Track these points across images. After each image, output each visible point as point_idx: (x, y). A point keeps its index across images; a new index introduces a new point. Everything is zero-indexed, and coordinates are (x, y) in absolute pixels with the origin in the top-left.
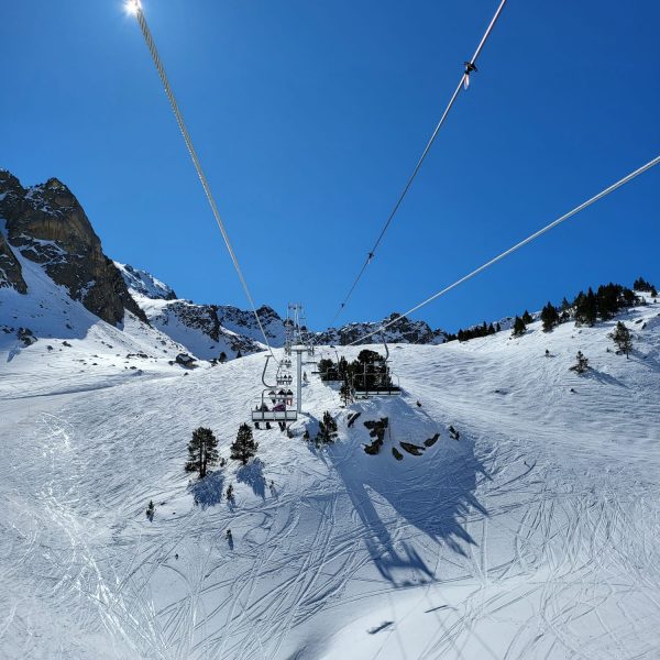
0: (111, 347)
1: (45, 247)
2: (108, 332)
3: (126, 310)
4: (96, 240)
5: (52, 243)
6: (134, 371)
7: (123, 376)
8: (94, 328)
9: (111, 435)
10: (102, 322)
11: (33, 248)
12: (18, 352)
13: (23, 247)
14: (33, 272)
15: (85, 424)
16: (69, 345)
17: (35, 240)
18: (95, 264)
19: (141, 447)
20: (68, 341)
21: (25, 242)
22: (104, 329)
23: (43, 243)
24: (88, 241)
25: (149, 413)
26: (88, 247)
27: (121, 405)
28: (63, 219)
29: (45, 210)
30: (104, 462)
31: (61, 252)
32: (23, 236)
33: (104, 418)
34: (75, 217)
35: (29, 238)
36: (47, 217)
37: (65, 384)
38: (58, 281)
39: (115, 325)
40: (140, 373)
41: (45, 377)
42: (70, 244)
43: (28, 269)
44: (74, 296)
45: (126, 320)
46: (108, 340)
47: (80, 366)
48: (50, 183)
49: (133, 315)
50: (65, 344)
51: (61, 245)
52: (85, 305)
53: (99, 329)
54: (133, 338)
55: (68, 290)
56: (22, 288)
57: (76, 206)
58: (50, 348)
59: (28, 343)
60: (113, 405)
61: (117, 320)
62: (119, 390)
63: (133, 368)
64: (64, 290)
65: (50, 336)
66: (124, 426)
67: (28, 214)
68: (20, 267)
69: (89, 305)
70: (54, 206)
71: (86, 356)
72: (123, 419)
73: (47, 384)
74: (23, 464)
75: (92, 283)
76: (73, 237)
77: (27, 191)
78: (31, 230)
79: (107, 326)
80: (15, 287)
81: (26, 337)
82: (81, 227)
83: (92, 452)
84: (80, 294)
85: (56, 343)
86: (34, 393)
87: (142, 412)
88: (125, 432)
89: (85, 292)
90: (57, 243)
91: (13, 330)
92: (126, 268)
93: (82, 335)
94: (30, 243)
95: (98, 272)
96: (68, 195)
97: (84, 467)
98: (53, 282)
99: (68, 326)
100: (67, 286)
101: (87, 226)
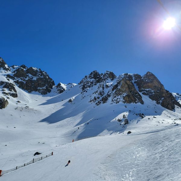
0: (170, 117)
1: (148, 91)
2: (169, 113)
3: (175, 105)
4: (162, 85)
5: (150, 89)
6: (175, 124)
7: (171, 126)
8: (164, 112)
9: (161, 150)
10: (167, 110)
11: (145, 92)
12: (139, 121)
13: (143, 92)
14: (145, 98)
15: (153, 144)
16: (155, 118)
17: (145, 89)
18: (163, 93)
19: (172, 156)
20: (155, 116)
21: (143, 90)
22: (168, 112)
23: (147, 90)
24: (160, 87)
25: (177, 141)
26: (160, 88)
27: (167, 137)
28: (152, 82)
29: (147, 81)
30: (156, 162)
31: (153, 91)
32: (142, 89)
33: (160, 142)
34: (155, 81)
35: (144, 89)
36: (148, 82)
37: (151, 130)
38: (153, 99)
39: (172, 111)
40: (177, 125)
41: (146, 128)
42: (155, 89)
43: (144, 97)
44: (158, 103)
45: (176, 108)
46: (169, 115)
47: (158, 124)
48: (147, 73)
49: (178, 107)
50: (154, 117)
51: (152, 89)
52: (162, 105)
53: (166, 112)
54: (178, 114)
55: (156, 102)
56: (142, 103)
57: (155, 77)
58: (149, 119)
59: (143, 117)
60: (164, 137)
61: (173, 109)
62: (167, 131)
63: (175, 123)
64: (155, 102)
65: (150, 115)
66: (167, 146)
67: (143, 83)
68: (141, 97)
69: (163, 105)
70: (149, 79)
71: (160, 120)
72: (167, 143)
73: (146, 130)
74: (124, 160)
75: (163, 98)
76: (155, 86)
77: (142, 77)
78: (144, 87)
79: (169, 111)
80: (140, 103)
81: (142, 116)
82: (157, 83)
83: (153, 157)
84: (160, 102)
85: (151, 117)
86: (141, 133)
87: (174, 140)
88: (166, 148)
89: (161, 101)
90: (151, 89)
91: (138, 114)
92: (177, 94)
93: (160, 114)
94: (144, 90)
95: (164, 95)
96: (152, 75)
97: (148, 164)
98: (151, 100)
99: (155, 112)
100: (155, 100)
101: (159, 82)
